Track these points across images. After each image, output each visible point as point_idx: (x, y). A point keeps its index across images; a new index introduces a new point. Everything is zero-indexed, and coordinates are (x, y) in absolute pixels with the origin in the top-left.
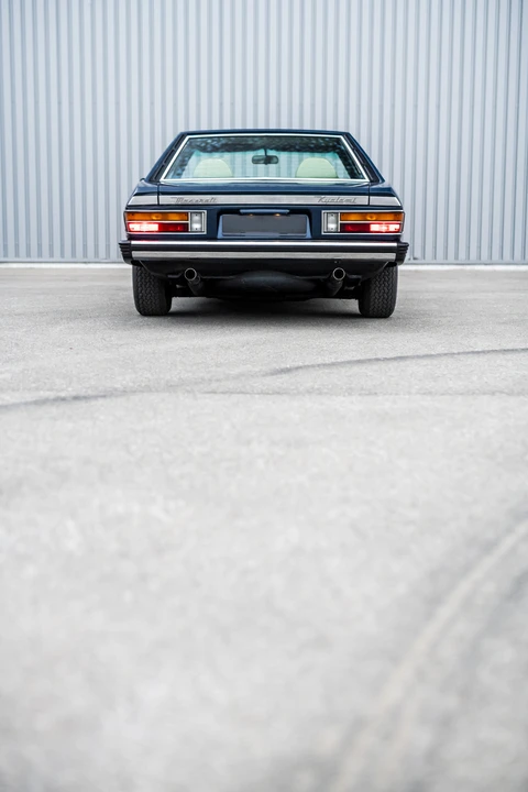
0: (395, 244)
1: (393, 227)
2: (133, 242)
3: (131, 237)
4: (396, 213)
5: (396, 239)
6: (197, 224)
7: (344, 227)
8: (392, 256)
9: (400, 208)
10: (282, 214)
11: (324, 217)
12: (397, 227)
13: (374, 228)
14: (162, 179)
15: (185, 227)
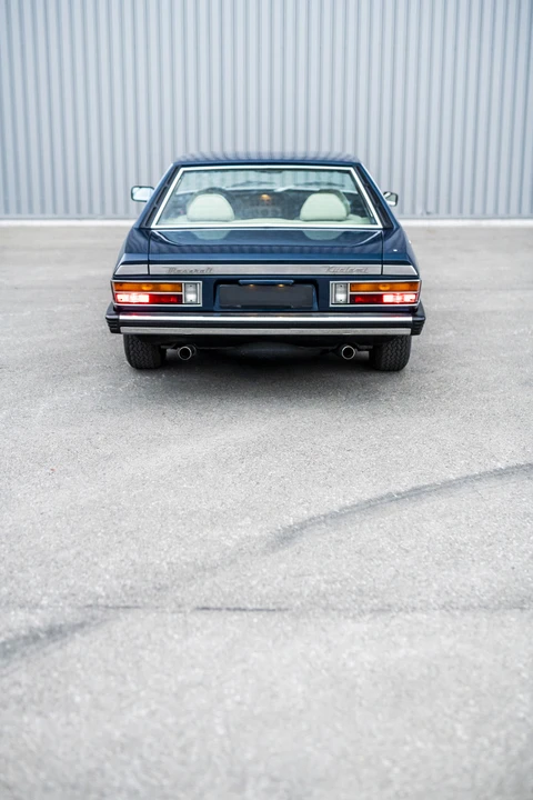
0: (410, 319)
1: (409, 297)
2: (122, 317)
3: (119, 310)
4: (412, 283)
5: (412, 311)
6: (192, 296)
7: (353, 299)
8: (407, 331)
9: (417, 277)
10: (286, 284)
11: (332, 289)
12: (413, 297)
13: (388, 298)
14: (153, 226)
15: (179, 299)
